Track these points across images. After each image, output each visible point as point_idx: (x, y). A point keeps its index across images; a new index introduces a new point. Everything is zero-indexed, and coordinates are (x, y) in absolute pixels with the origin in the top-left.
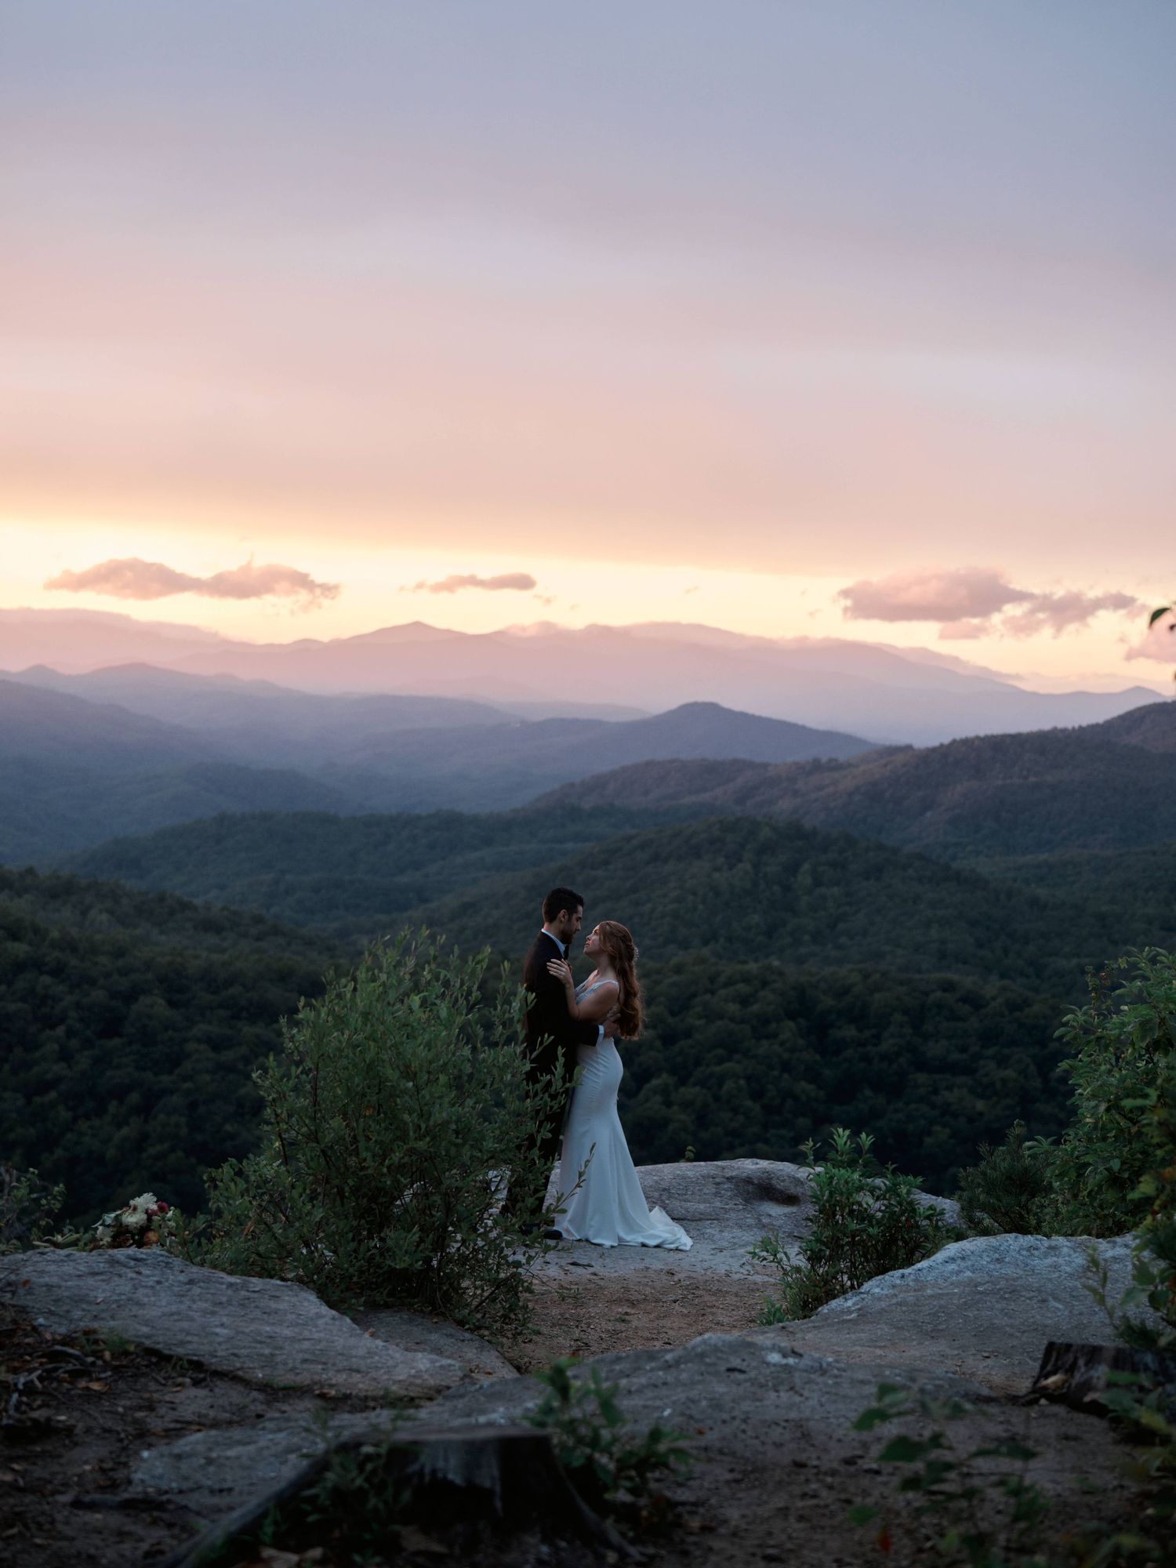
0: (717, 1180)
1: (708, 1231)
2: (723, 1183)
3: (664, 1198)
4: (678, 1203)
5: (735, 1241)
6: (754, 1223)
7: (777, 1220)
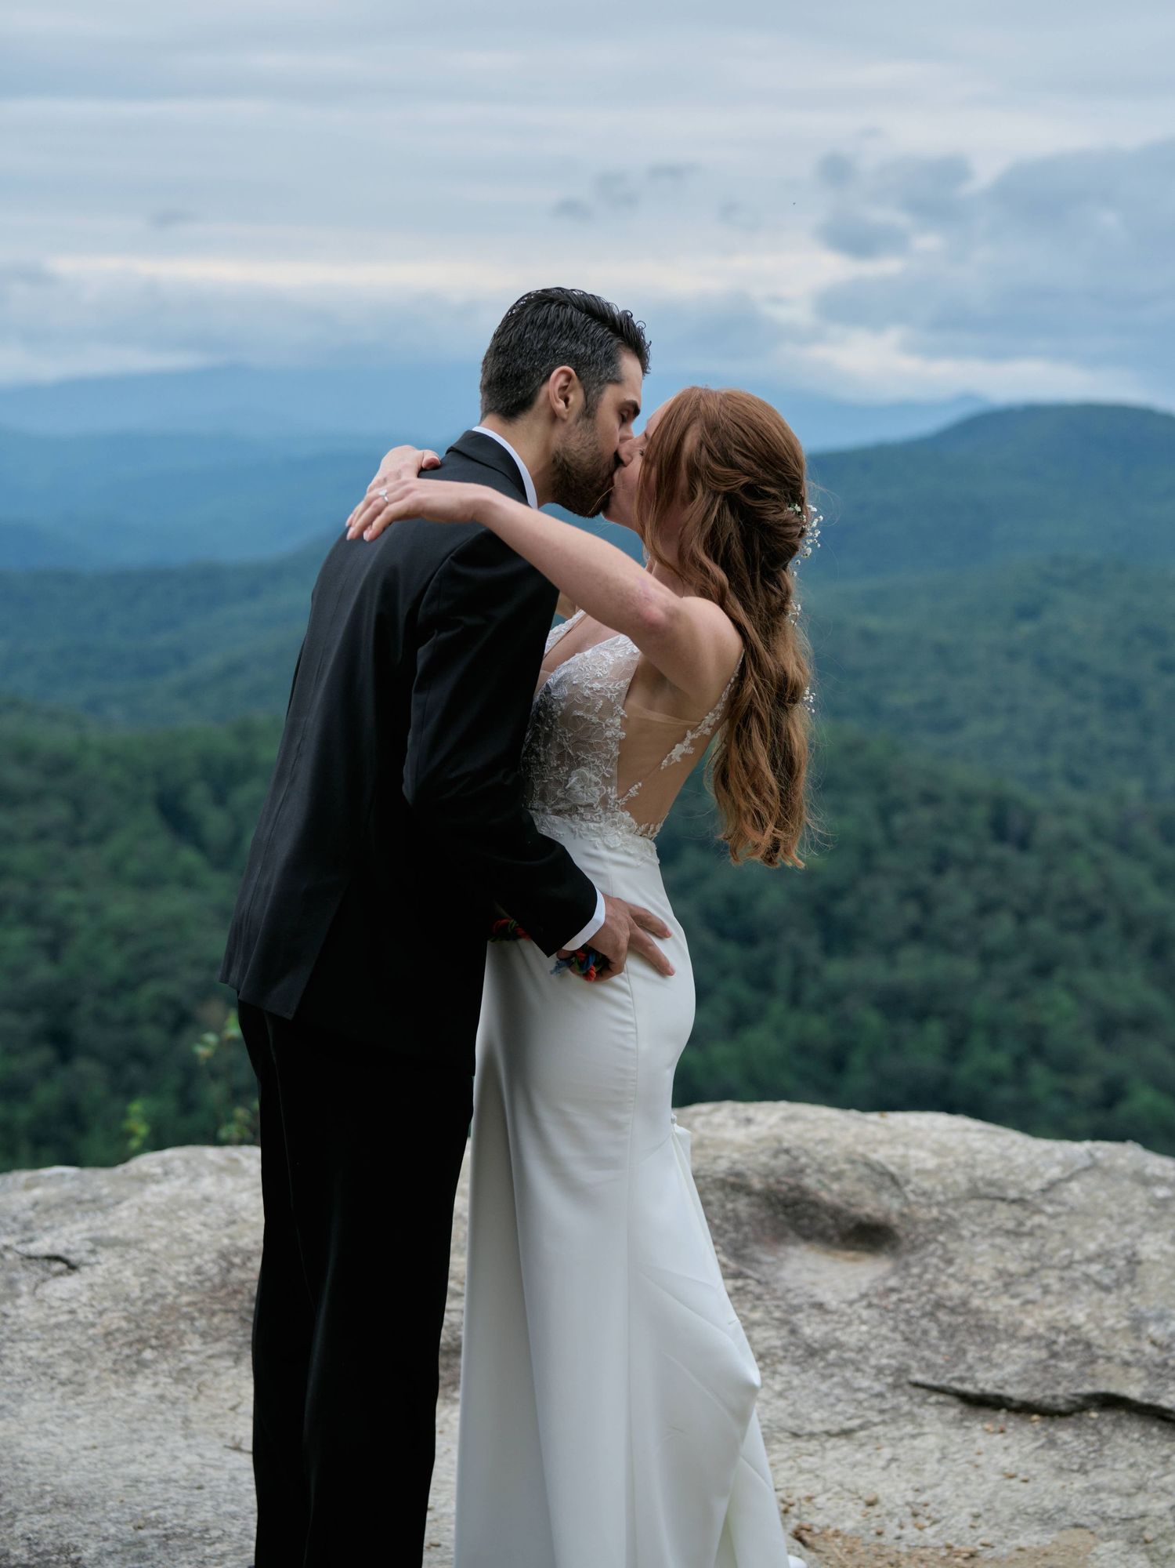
6: (778, 1343)
7: (849, 1323)
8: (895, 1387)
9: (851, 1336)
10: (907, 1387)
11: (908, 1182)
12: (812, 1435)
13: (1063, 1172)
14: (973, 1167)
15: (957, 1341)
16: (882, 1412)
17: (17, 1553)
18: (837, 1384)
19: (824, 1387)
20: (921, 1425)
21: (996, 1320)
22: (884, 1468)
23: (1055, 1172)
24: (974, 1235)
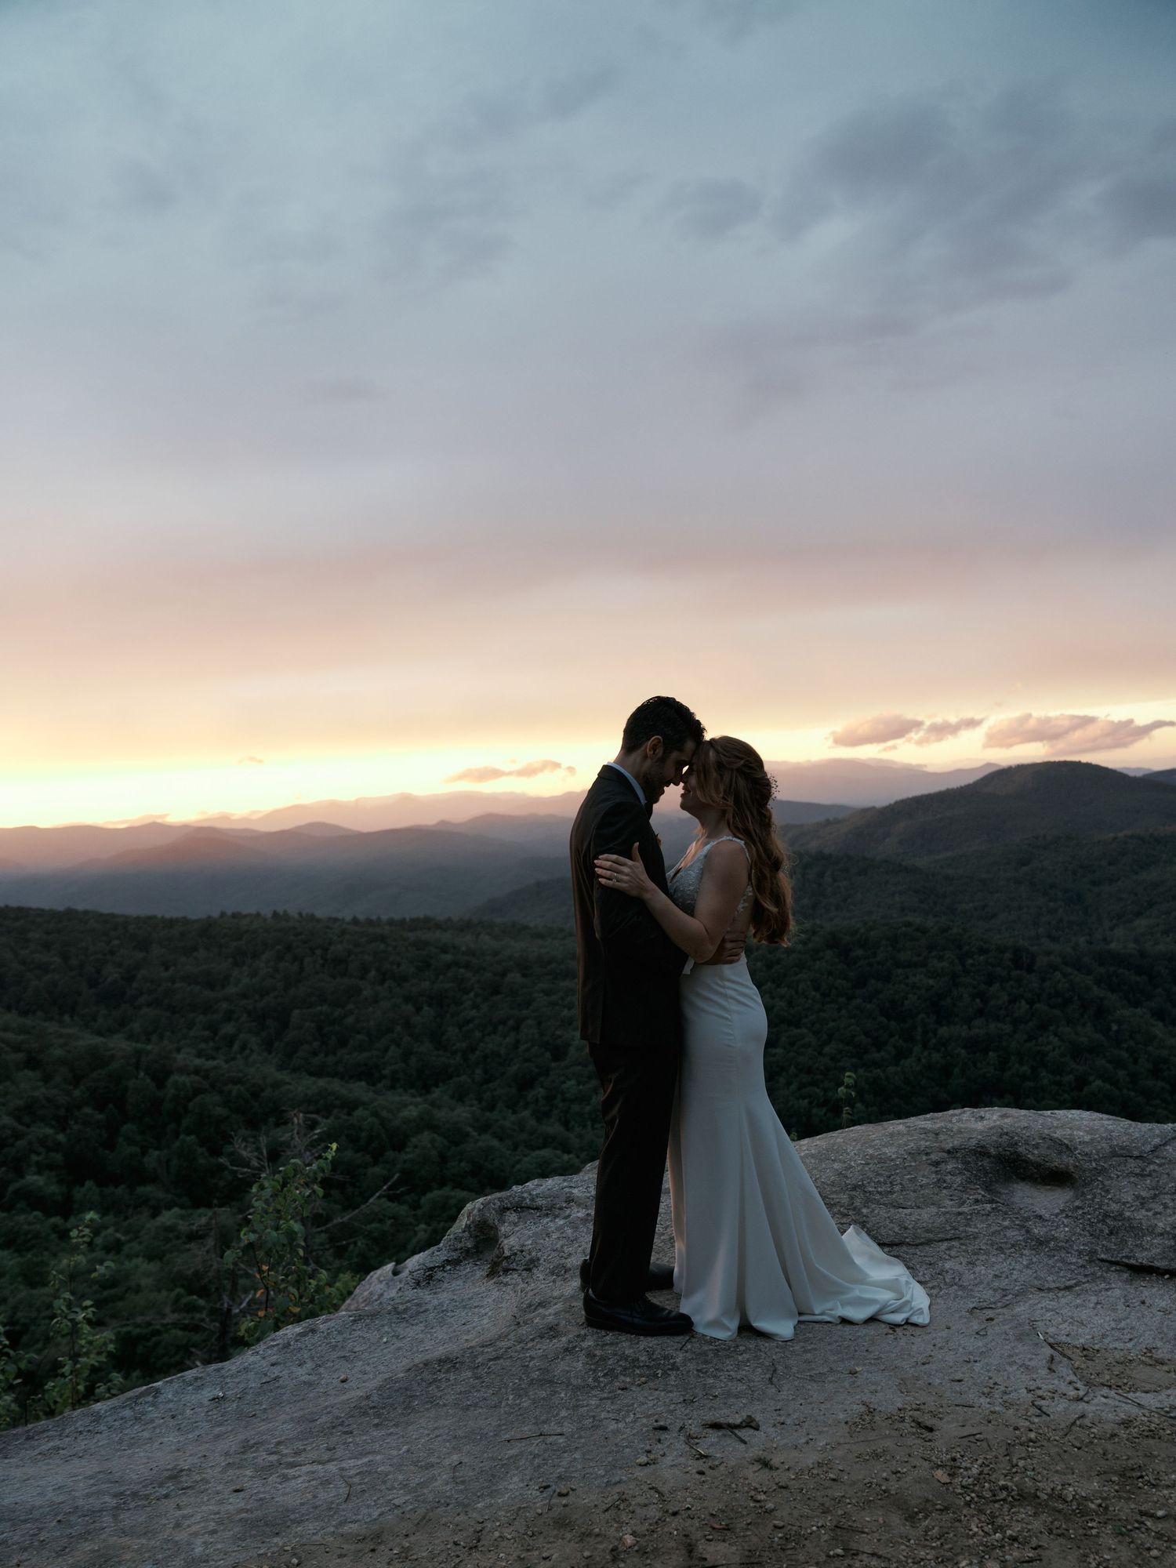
0: (934, 1157)
1: (948, 1265)
2: (944, 1161)
3: (858, 1203)
4: (883, 1212)
5: (1004, 1283)
6: (1021, 1238)
7: (1058, 1227)
8: (1091, 1261)
9: (1062, 1233)
10: (1097, 1262)
11: (1076, 1149)
12: (1050, 1290)
13: (1161, 1141)
14: (1111, 1139)
15: (1120, 1235)
16: (1086, 1276)
17: (643, 1359)
18: (1057, 1261)
19: (1050, 1262)
20: (1110, 1284)
21: (1141, 1224)
22: (1094, 1308)
23: (1157, 1141)
24: (1118, 1177)
